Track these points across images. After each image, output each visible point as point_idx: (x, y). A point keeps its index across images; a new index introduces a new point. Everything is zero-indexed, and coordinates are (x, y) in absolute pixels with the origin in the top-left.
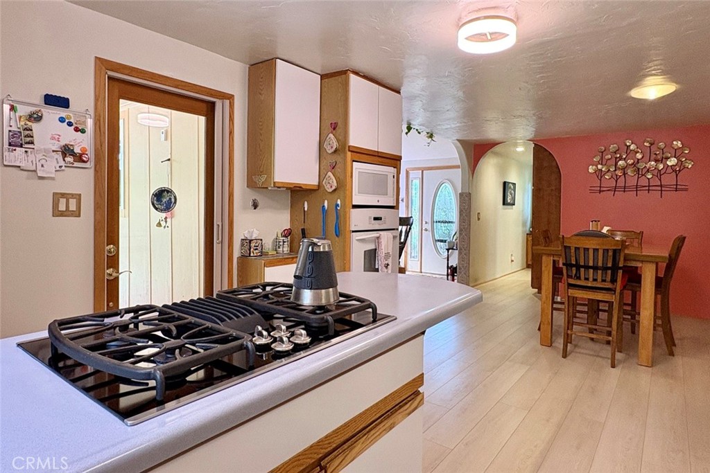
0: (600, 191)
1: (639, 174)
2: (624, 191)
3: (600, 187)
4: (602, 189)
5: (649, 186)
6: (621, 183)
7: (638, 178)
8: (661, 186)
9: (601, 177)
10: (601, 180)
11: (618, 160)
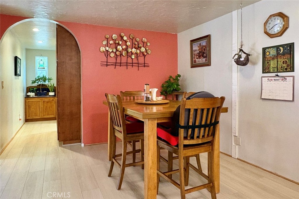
0: (107, 65)
1: (128, 56)
2: (120, 66)
3: (107, 62)
4: (108, 64)
5: (132, 63)
6: (119, 61)
7: (127, 58)
8: (138, 64)
9: (107, 56)
10: (107, 58)
11: (117, 45)
